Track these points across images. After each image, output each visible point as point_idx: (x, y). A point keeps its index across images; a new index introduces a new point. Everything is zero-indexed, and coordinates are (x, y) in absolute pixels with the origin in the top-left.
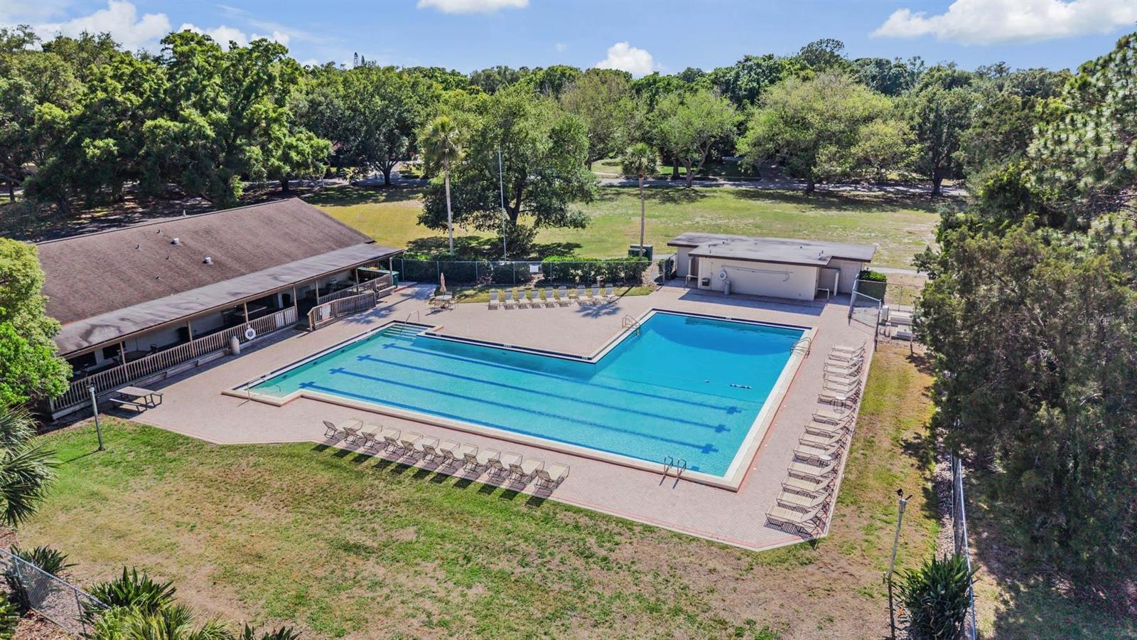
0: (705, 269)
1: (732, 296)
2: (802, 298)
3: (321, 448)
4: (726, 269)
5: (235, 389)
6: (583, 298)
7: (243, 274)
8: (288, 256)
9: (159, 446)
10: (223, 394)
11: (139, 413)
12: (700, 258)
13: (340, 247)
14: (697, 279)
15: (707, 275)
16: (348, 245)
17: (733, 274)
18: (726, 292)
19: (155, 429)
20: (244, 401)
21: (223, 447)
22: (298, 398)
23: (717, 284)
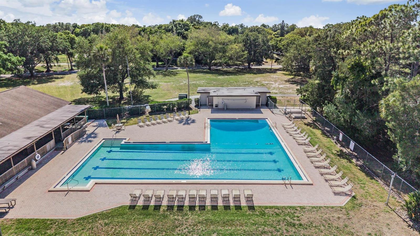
0: (216, 101)
1: (227, 110)
2: (251, 108)
3: (132, 207)
4: (224, 100)
5: (54, 188)
6: (177, 117)
7: (21, 127)
8: (37, 114)
9: (38, 229)
10: (49, 191)
11: (7, 213)
12: (214, 97)
13: (59, 108)
14: (213, 105)
15: (216, 103)
16: (61, 106)
17: (226, 101)
18: (225, 109)
19: (27, 220)
20: (66, 192)
21: (78, 220)
22: (94, 185)
23: (220, 106)
